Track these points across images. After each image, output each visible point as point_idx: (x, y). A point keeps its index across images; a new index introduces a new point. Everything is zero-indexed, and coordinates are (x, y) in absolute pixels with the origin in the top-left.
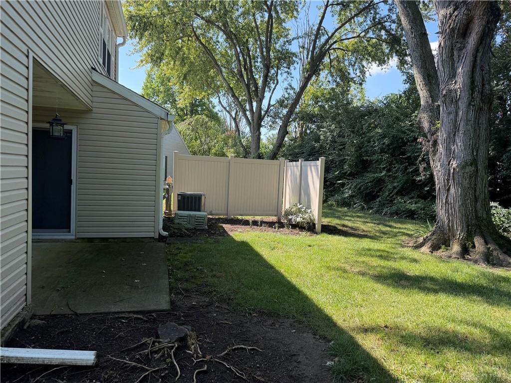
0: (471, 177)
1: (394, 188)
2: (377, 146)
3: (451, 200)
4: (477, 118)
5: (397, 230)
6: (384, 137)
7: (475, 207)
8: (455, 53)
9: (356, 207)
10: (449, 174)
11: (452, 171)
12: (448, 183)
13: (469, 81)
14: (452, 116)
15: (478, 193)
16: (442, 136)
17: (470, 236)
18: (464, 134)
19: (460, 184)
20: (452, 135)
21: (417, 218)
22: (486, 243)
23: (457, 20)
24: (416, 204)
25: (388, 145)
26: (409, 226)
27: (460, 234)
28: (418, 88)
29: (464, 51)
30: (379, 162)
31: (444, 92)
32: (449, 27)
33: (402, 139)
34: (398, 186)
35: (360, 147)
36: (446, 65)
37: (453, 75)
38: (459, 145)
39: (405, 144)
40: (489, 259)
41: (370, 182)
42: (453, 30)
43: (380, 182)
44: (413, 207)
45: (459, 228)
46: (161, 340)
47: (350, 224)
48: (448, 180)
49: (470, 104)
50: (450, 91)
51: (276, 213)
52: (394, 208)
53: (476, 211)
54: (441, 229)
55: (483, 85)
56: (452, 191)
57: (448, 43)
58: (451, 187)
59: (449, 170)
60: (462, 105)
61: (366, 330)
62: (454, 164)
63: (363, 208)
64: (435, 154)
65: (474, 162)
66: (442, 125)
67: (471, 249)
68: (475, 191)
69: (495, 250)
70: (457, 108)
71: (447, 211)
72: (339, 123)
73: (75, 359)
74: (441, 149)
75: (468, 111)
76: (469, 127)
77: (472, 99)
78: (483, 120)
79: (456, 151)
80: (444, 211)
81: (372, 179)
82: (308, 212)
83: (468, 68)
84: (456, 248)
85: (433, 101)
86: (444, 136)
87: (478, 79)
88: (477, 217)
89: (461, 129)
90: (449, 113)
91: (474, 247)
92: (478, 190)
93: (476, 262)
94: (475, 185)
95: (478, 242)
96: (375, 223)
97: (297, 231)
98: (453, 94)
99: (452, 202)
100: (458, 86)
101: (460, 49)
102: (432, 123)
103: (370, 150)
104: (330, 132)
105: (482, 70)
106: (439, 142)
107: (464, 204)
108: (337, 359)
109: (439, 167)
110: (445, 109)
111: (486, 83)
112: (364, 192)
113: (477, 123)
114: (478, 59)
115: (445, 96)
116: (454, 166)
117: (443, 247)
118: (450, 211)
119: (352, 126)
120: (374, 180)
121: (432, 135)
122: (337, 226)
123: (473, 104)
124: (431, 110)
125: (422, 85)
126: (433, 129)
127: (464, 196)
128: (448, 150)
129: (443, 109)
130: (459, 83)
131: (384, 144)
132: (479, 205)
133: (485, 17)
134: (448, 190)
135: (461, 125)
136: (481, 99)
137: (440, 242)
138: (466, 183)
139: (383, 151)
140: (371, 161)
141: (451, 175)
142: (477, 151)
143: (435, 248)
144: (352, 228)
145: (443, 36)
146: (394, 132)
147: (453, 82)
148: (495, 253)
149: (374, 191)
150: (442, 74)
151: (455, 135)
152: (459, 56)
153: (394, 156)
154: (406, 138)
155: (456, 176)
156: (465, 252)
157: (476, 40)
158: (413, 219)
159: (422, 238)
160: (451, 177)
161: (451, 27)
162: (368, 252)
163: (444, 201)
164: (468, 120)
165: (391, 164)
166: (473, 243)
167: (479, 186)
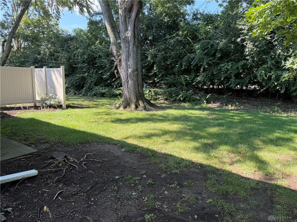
0: (136, 76)
1: (92, 82)
2: (80, 59)
3: (129, 86)
4: (137, 51)
5: (102, 103)
6: (84, 54)
7: (138, 89)
8: (127, 19)
9: (71, 94)
10: (128, 75)
11: (129, 73)
12: (128, 79)
13: (133, 33)
14: (127, 49)
15: (139, 83)
16: (123, 57)
17: (137, 101)
18: (133, 57)
19: (132, 79)
20: (128, 58)
21: (106, 96)
22: (144, 103)
23: (127, 4)
24: (104, 89)
25: (86, 59)
26: (104, 100)
27: (134, 100)
28: (109, 32)
29: (130, 19)
30: (82, 68)
31: (123, 37)
32: (124, 7)
33: (93, 56)
34: (94, 81)
35: (69, 59)
36: (123, 24)
37: (127, 30)
38: (131, 62)
39: (95, 59)
40: (145, 109)
41: (78, 79)
42: (126, 8)
43: (84, 79)
44: (103, 91)
45: (134, 98)
46: (58, 159)
47: (76, 102)
48: (128, 78)
49: (134, 44)
50: (126, 37)
51: (33, 101)
52: (94, 93)
53: (139, 90)
54: (126, 99)
55: (138, 36)
56: (130, 82)
57: (124, 14)
58: (129, 80)
59: (128, 73)
60: (131, 44)
61: (127, 138)
62: (130, 70)
63: (75, 94)
64: (120, 66)
65: (137, 70)
66: (123, 52)
67: (139, 106)
68: (138, 82)
69: (147, 105)
70: (129, 45)
71: (128, 91)
72: (52, 43)
73: (29, 174)
74: (123, 63)
75: (133, 47)
76: (134, 54)
77: (135, 42)
78: (139, 51)
79: (130, 64)
80: (127, 91)
81: (79, 77)
82: (57, 98)
83: (132, 28)
84: (133, 106)
85: (117, 40)
86: (125, 58)
87: (136, 33)
88: (139, 93)
89: (131, 55)
90: (126, 47)
91: (139, 105)
92: (139, 81)
93: (141, 110)
94: (138, 79)
95: (141, 103)
96: (88, 101)
97: (52, 109)
98: (127, 39)
99: (130, 87)
100: (129, 35)
101: (129, 18)
102: (118, 51)
103: (76, 61)
104: (47, 49)
105: (137, 29)
106: (122, 60)
107: (134, 88)
108: (124, 148)
109: (123, 72)
110: (124, 45)
111: (139, 35)
112: (75, 85)
113: (137, 53)
114: (136, 24)
115: (124, 39)
116: (130, 71)
117: (128, 106)
118: (129, 91)
119: (62, 46)
120: (80, 78)
121: (118, 56)
122: (70, 104)
123: (135, 44)
124: (116, 45)
125: (110, 31)
126: (119, 54)
127: (134, 84)
128: (127, 64)
129: (123, 45)
130: (129, 34)
131: (84, 58)
132: (140, 88)
133: (138, 6)
134: (128, 82)
135: (131, 53)
136: (138, 42)
137: (127, 105)
138: (135, 78)
139: (84, 62)
140: (77, 67)
141: (129, 75)
142: (138, 65)
143: (125, 107)
144: (79, 104)
145: (122, 10)
146: (89, 52)
147: (127, 33)
148: (147, 106)
149: (81, 85)
150: (121, 27)
151: (129, 57)
152: (129, 21)
153: (90, 65)
154: (95, 56)
155: (131, 76)
156: (137, 107)
157: (135, 15)
158: (104, 97)
159: (118, 104)
160: (129, 76)
161: (125, 7)
162: (98, 113)
163: (127, 87)
164: (134, 51)
165: (89, 69)
166: (139, 103)
167: (139, 80)
